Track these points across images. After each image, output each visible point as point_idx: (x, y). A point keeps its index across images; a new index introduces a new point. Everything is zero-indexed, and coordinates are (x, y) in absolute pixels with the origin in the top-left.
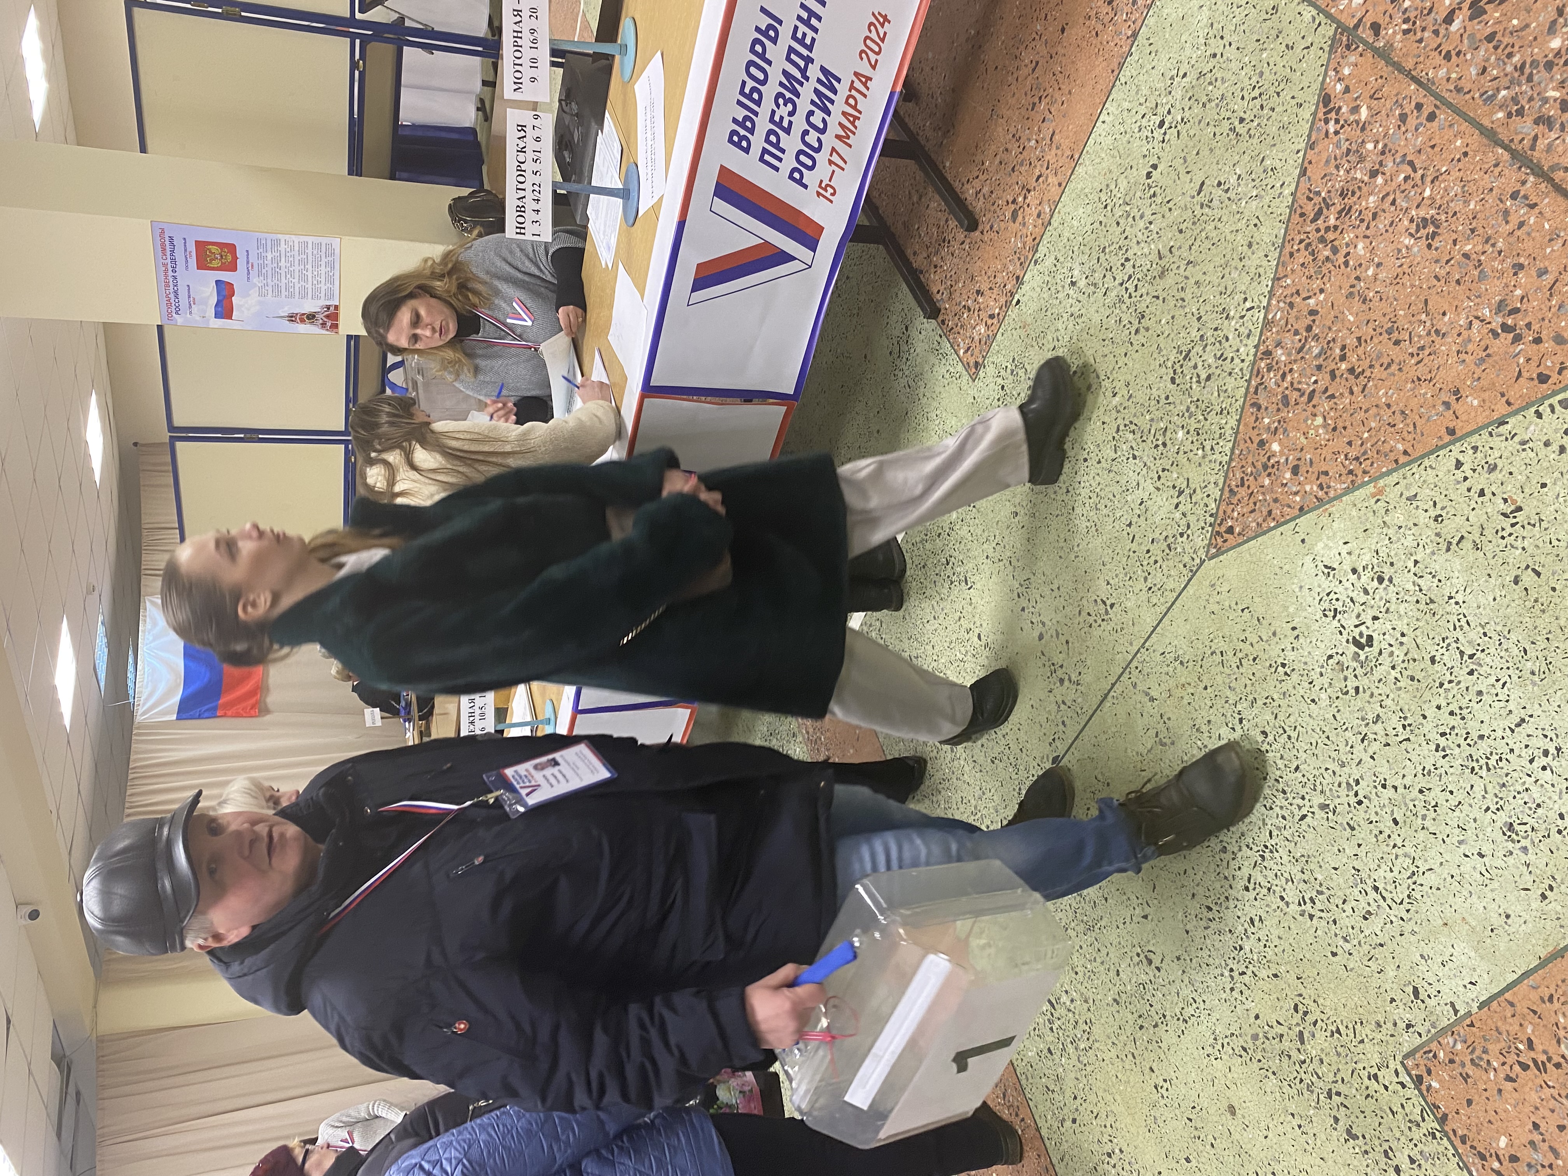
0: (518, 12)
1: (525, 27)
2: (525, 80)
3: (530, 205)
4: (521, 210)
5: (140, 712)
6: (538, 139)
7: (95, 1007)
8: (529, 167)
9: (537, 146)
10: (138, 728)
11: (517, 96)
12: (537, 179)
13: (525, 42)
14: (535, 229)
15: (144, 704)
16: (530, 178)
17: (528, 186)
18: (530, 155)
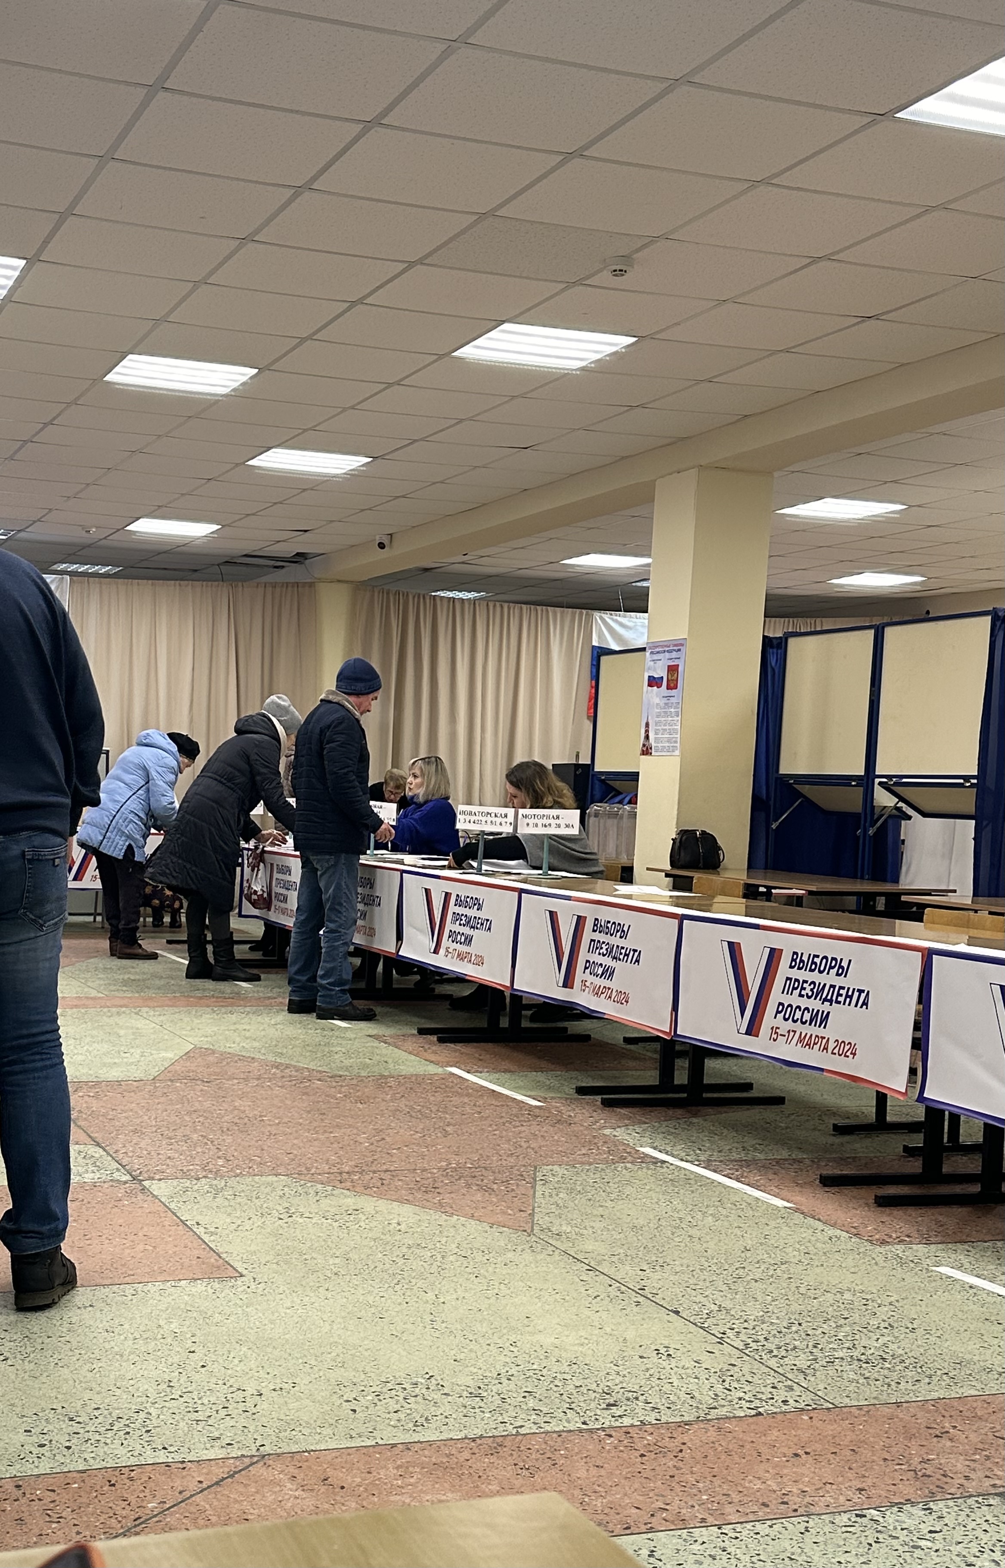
0: (558, 817)
1: (552, 821)
2: (527, 820)
3: (473, 818)
4: (470, 813)
5: (603, 615)
6: (501, 824)
7: (339, 581)
8: (489, 819)
9: (498, 823)
10: (587, 614)
11: (520, 816)
12: (483, 822)
13: (546, 821)
14: (462, 821)
15: (612, 619)
16: (484, 819)
17: (480, 818)
18: (494, 819)
